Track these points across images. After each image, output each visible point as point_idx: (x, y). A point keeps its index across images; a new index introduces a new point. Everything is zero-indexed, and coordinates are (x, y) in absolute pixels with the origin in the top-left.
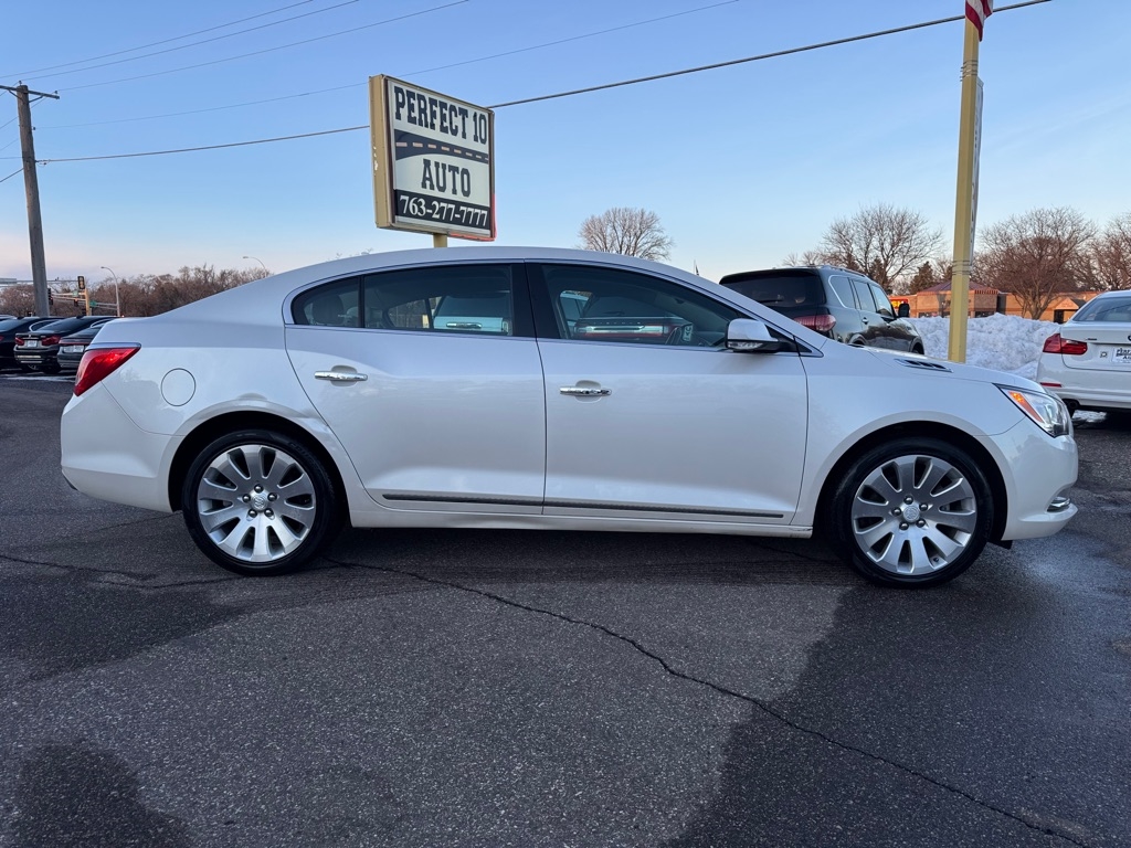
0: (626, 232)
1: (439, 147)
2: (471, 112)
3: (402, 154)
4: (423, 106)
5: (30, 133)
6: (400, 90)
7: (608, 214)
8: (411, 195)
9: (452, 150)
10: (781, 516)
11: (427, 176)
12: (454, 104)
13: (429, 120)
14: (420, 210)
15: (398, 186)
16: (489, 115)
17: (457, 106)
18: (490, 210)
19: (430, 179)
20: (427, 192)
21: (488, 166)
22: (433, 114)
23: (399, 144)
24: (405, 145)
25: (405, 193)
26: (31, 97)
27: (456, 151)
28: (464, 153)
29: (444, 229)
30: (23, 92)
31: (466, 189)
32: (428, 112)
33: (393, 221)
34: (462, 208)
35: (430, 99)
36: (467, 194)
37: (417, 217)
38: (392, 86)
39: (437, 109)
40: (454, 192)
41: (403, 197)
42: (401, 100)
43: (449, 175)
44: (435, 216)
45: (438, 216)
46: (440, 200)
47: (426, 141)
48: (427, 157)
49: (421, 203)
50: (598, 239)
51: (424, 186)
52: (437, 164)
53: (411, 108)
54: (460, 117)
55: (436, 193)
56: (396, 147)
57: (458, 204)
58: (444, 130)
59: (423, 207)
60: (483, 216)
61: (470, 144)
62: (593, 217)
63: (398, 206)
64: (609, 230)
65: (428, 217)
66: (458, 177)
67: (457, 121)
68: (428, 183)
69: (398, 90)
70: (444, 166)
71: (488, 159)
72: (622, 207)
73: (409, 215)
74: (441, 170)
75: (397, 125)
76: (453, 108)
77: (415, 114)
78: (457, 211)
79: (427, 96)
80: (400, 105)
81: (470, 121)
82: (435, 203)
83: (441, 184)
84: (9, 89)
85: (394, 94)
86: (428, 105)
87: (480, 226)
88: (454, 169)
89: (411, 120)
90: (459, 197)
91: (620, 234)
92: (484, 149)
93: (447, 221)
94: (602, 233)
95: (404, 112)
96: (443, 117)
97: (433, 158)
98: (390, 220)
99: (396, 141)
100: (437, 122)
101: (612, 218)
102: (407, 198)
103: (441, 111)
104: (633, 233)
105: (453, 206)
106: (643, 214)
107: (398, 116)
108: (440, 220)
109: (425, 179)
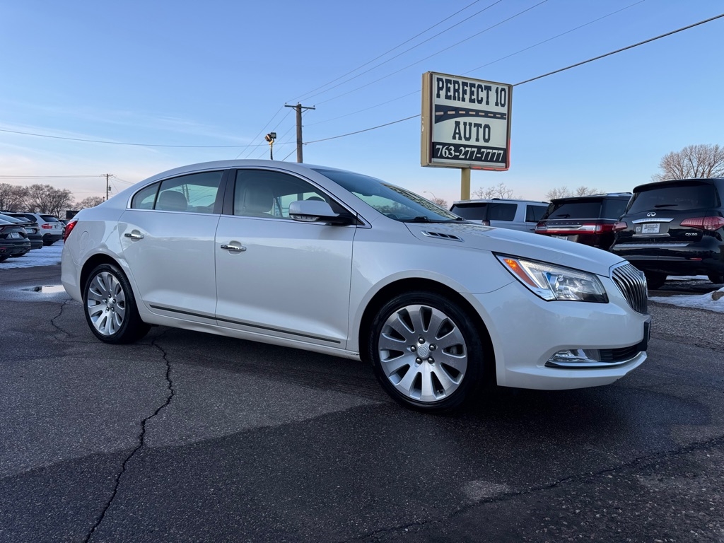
0: (701, 162)
1: (467, 113)
2: (494, 88)
3: (439, 119)
4: (457, 88)
5: (301, 129)
6: (441, 80)
7: (685, 150)
8: (444, 145)
9: (477, 113)
10: (339, 342)
11: (457, 131)
12: (480, 83)
13: (461, 96)
14: (450, 154)
15: (435, 140)
16: (509, 88)
17: (483, 84)
18: (506, 151)
19: (459, 133)
20: (457, 141)
21: (506, 121)
22: (464, 92)
23: (437, 114)
24: (442, 113)
25: (440, 144)
26: (303, 110)
27: (480, 114)
28: (486, 114)
29: (468, 165)
30: (299, 107)
31: (487, 137)
32: (461, 91)
33: (430, 161)
34: (482, 150)
35: (463, 82)
36: (487, 141)
37: (448, 158)
38: (435, 78)
39: (468, 89)
40: (477, 140)
41: (438, 146)
42: (441, 86)
43: (474, 130)
44: (461, 157)
45: (463, 157)
46: (465, 146)
47: (457, 109)
48: (458, 119)
49: (451, 149)
50: (675, 169)
51: (454, 138)
52: (465, 124)
53: (448, 90)
54: (485, 92)
55: (463, 142)
56: (436, 116)
57: (479, 148)
58: (472, 101)
59: (452, 152)
60: (499, 154)
61: (492, 108)
62: (672, 153)
63: (434, 152)
64: (686, 161)
65: (456, 158)
66: (481, 130)
67: (483, 94)
68: (457, 136)
69: (439, 80)
70: (470, 124)
71: (506, 117)
72: (698, 144)
73: (442, 157)
74: (468, 127)
75: (436, 101)
76: (480, 86)
77: (451, 93)
78: (479, 152)
79: (460, 81)
80: (440, 89)
81: (493, 94)
82: (462, 148)
83: (467, 136)
84: (293, 107)
85: (436, 83)
86: (461, 87)
87: (497, 161)
88: (478, 126)
89: (448, 97)
90: (481, 143)
91: (695, 164)
92: (504, 110)
93: (470, 159)
94: (679, 164)
95: (443, 93)
96: (472, 93)
97: (462, 120)
98: (428, 161)
99: (436, 111)
100: (467, 97)
101: (688, 153)
102: (441, 147)
103: (471, 89)
104: (707, 163)
105: (476, 150)
106: (717, 148)
107: (438, 96)
108: (465, 159)
109: (455, 133)
